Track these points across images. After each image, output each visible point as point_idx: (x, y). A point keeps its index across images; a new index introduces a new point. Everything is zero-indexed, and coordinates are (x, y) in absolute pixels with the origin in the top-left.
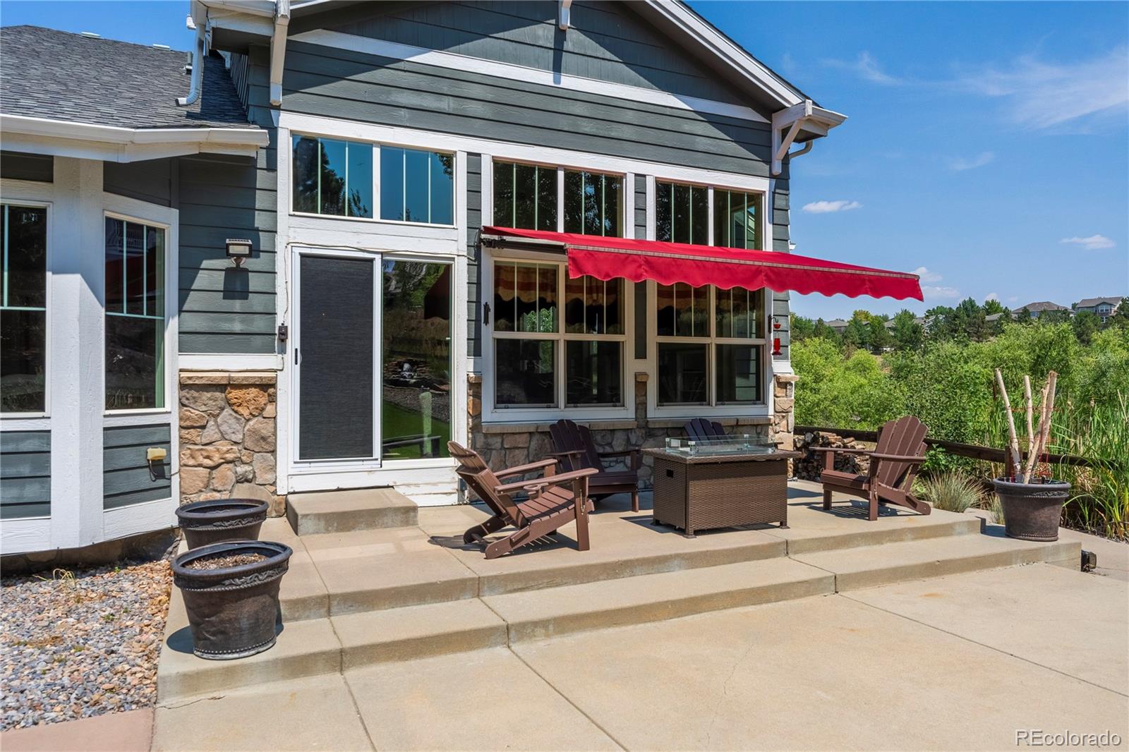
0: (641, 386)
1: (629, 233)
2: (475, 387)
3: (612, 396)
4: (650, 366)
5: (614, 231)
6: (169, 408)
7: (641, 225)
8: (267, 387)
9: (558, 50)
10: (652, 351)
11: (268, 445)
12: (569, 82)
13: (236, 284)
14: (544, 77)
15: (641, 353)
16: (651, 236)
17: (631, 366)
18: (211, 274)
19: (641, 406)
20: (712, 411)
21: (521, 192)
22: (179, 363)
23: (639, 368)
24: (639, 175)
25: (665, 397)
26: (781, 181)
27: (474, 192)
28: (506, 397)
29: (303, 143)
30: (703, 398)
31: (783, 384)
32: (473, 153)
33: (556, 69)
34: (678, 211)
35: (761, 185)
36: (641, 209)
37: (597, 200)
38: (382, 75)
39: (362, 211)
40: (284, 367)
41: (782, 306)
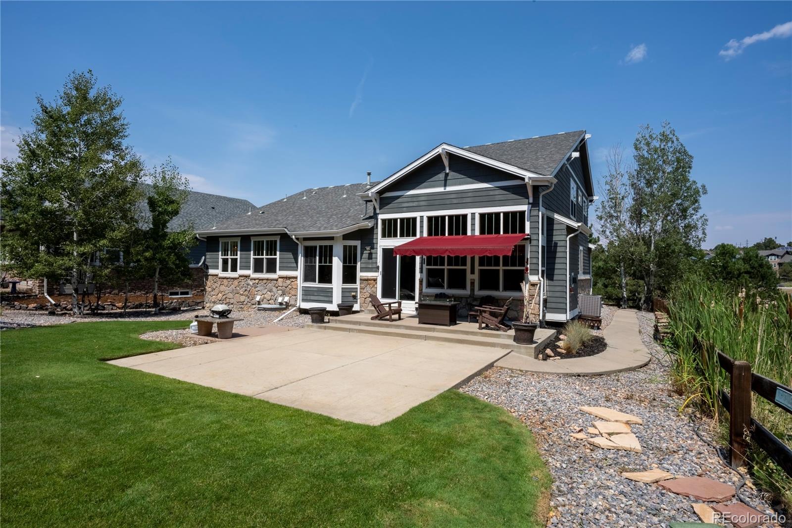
0: (472, 283)
1: (469, 233)
2: (421, 281)
3: (463, 286)
4: (476, 276)
5: (465, 232)
6: (358, 285)
7: (473, 230)
8: (375, 280)
9: (446, 180)
10: (477, 271)
11: (375, 294)
12: (449, 189)
13: (370, 256)
14: (441, 189)
15: (473, 272)
16: (477, 233)
17: (469, 277)
18: (365, 253)
19: (472, 290)
20: (501, 293)
21: (435, 224)
22: (360, 274)
23: (472, 277)
24: (473, 213)
25: (482, 288)
26: (535, 205)
27: (422, 227)
28: (429, 285)
29: (384, 221)
30: (497, 289)
31: (533, 285)
32: (422, 216)
33: (445, 186)
34: (489, 223)
35: (524, 208)
36: (473, 225)
37: (459, 223)
38: (400, 200)
39: (395, 236)
40: (379, 276)
41: (535, 254)
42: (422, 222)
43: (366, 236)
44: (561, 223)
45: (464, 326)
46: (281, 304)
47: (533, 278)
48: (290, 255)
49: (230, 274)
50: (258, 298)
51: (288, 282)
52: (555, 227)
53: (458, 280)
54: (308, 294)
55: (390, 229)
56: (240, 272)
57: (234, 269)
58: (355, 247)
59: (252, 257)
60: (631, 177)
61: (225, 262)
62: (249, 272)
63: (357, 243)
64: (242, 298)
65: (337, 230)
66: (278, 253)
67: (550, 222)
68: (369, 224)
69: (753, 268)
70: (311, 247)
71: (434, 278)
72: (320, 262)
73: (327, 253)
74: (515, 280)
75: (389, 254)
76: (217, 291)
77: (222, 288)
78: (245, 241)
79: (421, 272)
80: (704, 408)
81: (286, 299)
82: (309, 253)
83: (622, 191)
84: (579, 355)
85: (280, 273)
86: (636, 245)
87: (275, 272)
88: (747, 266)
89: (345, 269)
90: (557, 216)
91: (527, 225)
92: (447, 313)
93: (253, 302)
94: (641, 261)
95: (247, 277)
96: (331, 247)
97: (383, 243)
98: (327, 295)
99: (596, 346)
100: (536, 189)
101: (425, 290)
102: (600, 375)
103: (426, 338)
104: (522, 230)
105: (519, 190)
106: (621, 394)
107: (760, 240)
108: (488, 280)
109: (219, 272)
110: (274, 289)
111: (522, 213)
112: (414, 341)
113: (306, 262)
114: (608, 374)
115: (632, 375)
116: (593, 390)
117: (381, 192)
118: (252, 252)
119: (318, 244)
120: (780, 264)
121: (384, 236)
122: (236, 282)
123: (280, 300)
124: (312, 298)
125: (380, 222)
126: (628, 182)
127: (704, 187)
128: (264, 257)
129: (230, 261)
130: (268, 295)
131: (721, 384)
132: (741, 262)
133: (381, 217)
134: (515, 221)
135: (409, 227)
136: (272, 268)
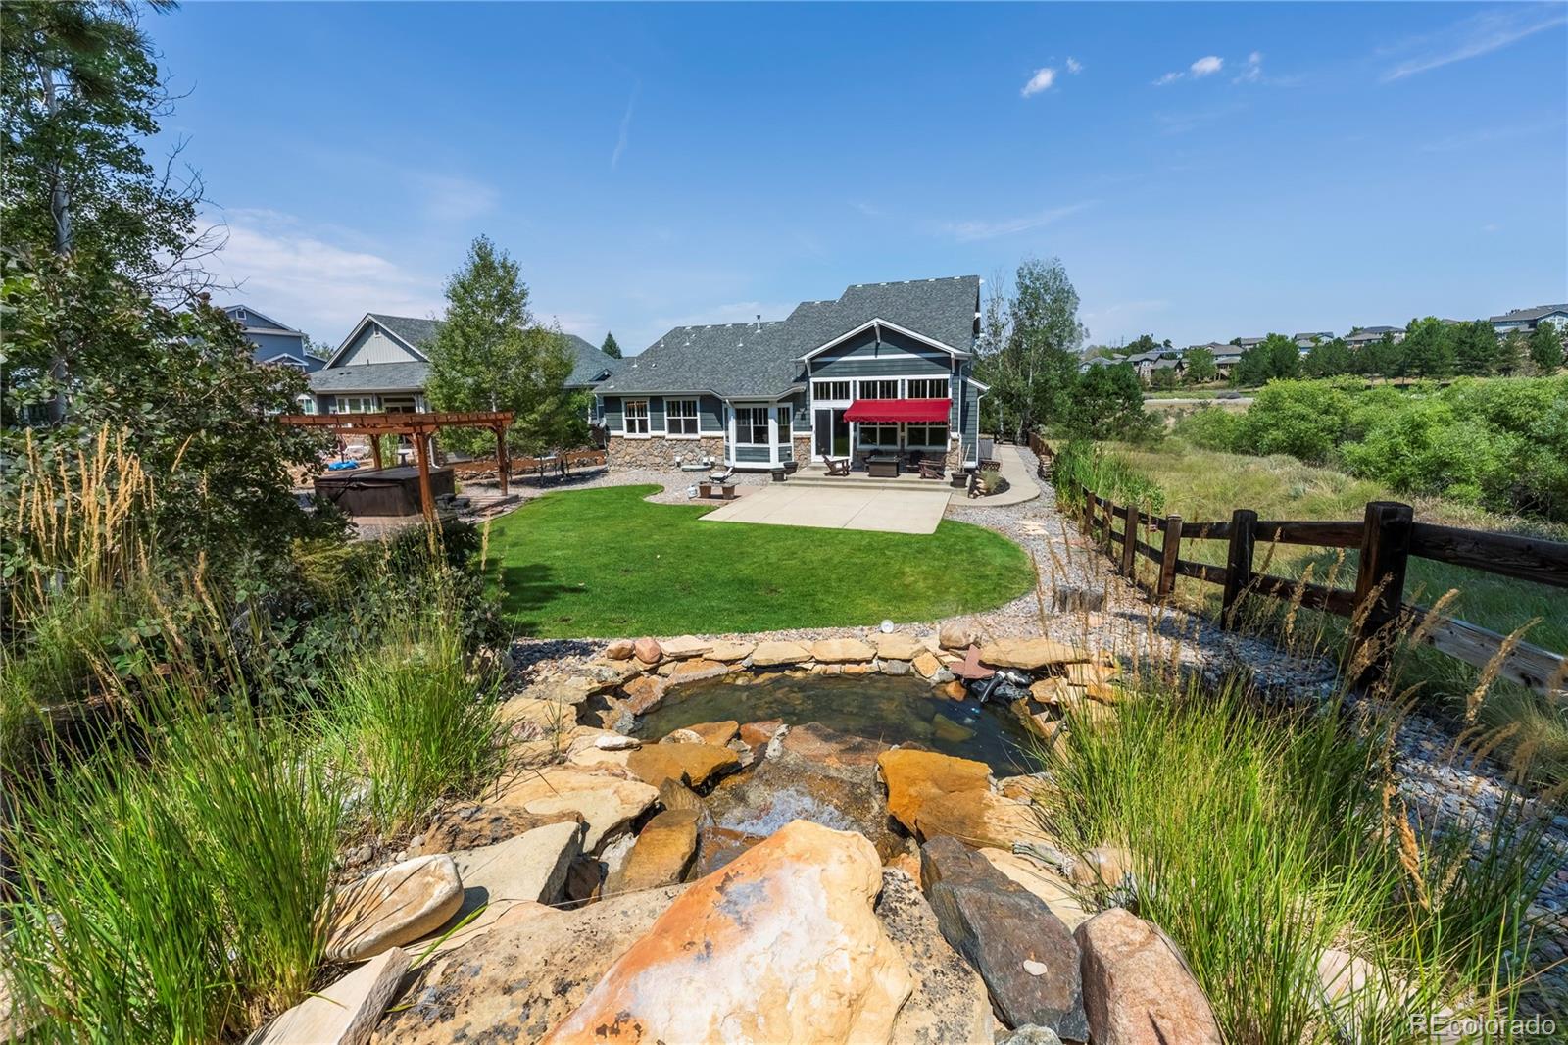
0: (902, 440)
1: (899, 397)
2: (855, 440)
3: (894, 443)
4: (906, 434)
5: (895, 396)
6: (791, 444)
7: (903, 394)
8: (809, 439)
9: (877, 349)
10: (906, 430)
11: (809, 451)
12: (880, 357)
13: (803, 417)
14: (873, 357)
15: (902, 431)
16: (906, 397)
17: (899, 434)
18: (798, 415)
19: (902, 446)
20: (927, 448)
21: (867, 389)
22: (793, 434)
23: (903, 435)
24: (903, 379)
25: (910, 444)
26: (956, 374)
27: (855, 390)
28: (863, 442)
29: (816, 384)
30: (924, 444)
31: (954, 440)
32: (855, 381)
33: (876, 354)
34: (916, 388)
35: (947, 376)
36: (903, 390)
37: (889, 389)
38: (832, 365)
39: (828, 398)
40: (813, 435)
41: (954, 415)
42: (854, 386)
43: (798, 400)
44: (973, 387)
45: (903, 476)
46: (705, 464)
47: (954, 435)
48: (713, 416)
49: (637, 435)
50: (678, 459)
51: (713, 442)
52: (968, 390)
53: (889, 436)
54: (742, 454)
55: (822, 392)
56: (651, 433)
57: (643, 429)
58: (788, 409)
59: (666, 417)
60: (1012, 304)
61: (631, 424)
62: (665, 433)
63: (790, 405)
64: (657, 460)
65: (773, 395)
66: (698, 414)
67: (965, 384)
68: (802, 387)
69: (1121, 389)
70: (744, 410)
71: (868, 436)
72: (755, 423)
73: (761, 415)
74: (940, 437)
75: (822, 415)
76: (623, 453)
77: (630, 450)
78: (656, 402)
79: (855, 430)
80: (1074, 517)
81: (713, 459)
82: (741, 415)
83: (1003, 319)
84: (995, 493)
85: (701, 433)
86: (1017, 380)
87: (696, 432)
88: (1116, 387)
89: (780, 429)
90: (969, 381)
91: (950, 390)
92: (895, 468)
93: (672, 462)
94: (1019, 396)
95: (664, 438)
96: (766, 410)
97: (816, 405)
98: (765, 455)
99: (1003, 486)
100: (957, 362)
101: (858, 447)
102: (1013, 505)
103: (884, 488)
104: (945, 395)
105: (944, 361)
106: (1030, 514)
107: (1135, 338)
108: (916, 437)
109: (624, 433)
110: (697, 450)
111: (945, 381)
112: (873, 491)
113: (738, 423)
114: (1018, 504)
115: (1031, 503)
116: (1014, 513)
117: (812, 359)
118: (666, 413)
119: (751, 407)
120: (1153, 371)
121: (816, 398)
122: (648, 444)
123: (705, 460)
124: (748, 457)
125: (812, 386)
126: (1009, 311)
127: (1087, 330)
128: (682, 417)
129: (637, 422)
130: (690, 456)
131: (1082, 502)
132: (1110, 383)
133: (813, 380)
134: (939, 387)
135: (841, 391)
136: (691, 427)
